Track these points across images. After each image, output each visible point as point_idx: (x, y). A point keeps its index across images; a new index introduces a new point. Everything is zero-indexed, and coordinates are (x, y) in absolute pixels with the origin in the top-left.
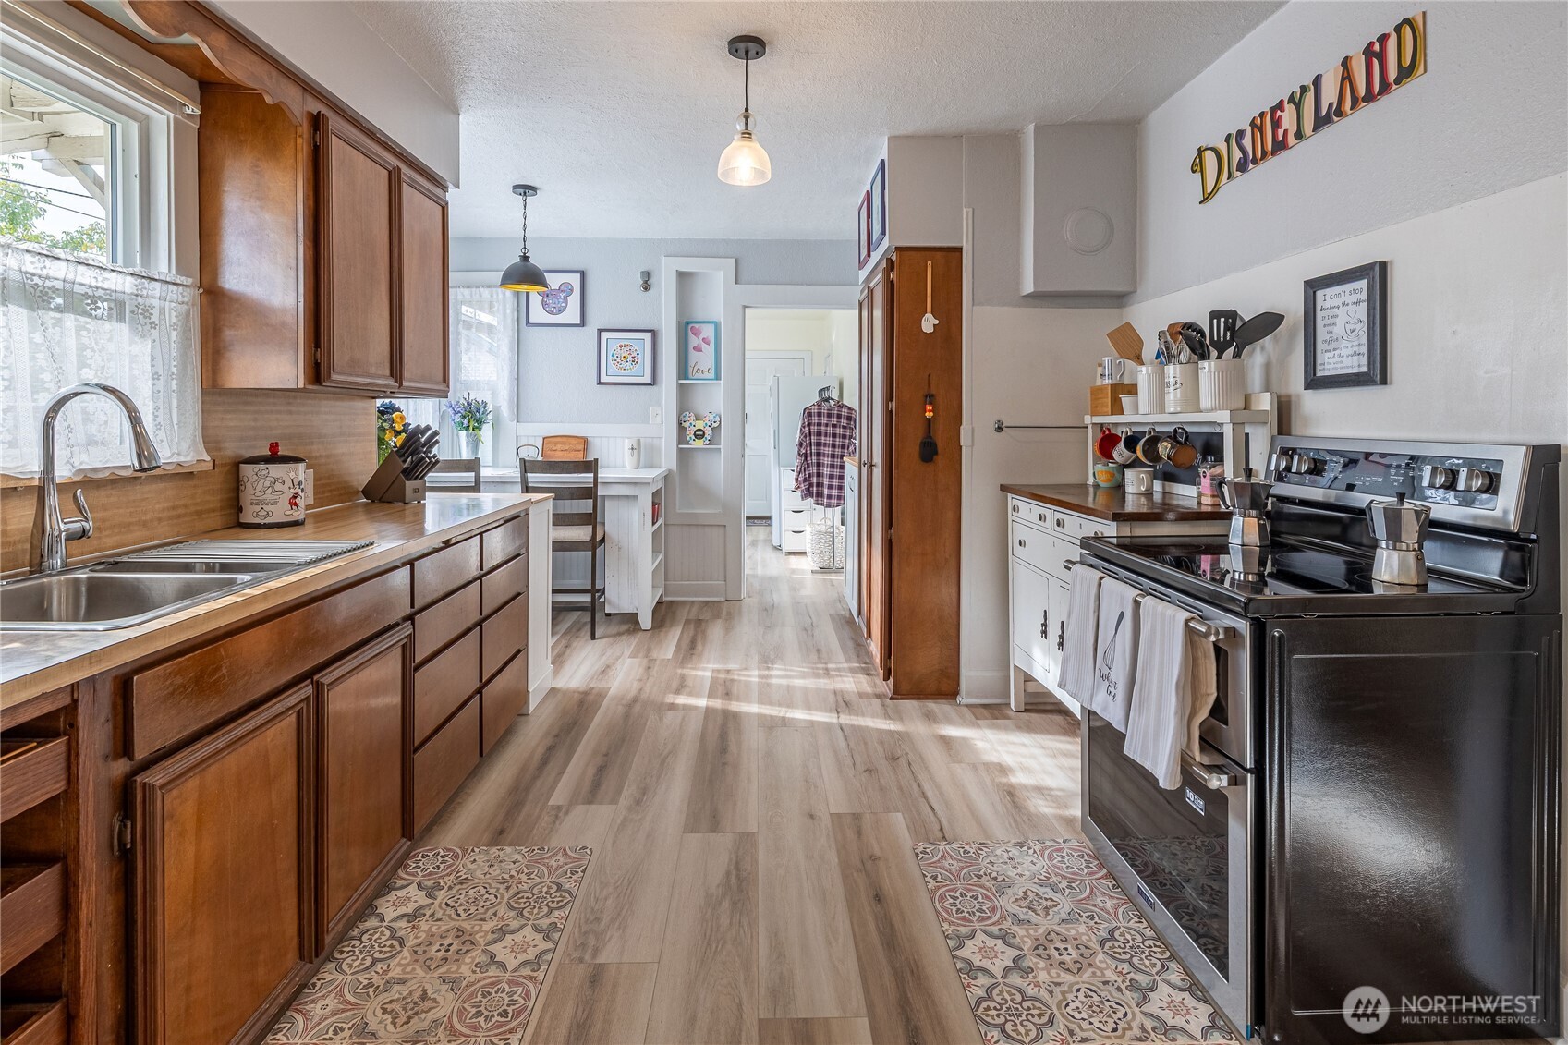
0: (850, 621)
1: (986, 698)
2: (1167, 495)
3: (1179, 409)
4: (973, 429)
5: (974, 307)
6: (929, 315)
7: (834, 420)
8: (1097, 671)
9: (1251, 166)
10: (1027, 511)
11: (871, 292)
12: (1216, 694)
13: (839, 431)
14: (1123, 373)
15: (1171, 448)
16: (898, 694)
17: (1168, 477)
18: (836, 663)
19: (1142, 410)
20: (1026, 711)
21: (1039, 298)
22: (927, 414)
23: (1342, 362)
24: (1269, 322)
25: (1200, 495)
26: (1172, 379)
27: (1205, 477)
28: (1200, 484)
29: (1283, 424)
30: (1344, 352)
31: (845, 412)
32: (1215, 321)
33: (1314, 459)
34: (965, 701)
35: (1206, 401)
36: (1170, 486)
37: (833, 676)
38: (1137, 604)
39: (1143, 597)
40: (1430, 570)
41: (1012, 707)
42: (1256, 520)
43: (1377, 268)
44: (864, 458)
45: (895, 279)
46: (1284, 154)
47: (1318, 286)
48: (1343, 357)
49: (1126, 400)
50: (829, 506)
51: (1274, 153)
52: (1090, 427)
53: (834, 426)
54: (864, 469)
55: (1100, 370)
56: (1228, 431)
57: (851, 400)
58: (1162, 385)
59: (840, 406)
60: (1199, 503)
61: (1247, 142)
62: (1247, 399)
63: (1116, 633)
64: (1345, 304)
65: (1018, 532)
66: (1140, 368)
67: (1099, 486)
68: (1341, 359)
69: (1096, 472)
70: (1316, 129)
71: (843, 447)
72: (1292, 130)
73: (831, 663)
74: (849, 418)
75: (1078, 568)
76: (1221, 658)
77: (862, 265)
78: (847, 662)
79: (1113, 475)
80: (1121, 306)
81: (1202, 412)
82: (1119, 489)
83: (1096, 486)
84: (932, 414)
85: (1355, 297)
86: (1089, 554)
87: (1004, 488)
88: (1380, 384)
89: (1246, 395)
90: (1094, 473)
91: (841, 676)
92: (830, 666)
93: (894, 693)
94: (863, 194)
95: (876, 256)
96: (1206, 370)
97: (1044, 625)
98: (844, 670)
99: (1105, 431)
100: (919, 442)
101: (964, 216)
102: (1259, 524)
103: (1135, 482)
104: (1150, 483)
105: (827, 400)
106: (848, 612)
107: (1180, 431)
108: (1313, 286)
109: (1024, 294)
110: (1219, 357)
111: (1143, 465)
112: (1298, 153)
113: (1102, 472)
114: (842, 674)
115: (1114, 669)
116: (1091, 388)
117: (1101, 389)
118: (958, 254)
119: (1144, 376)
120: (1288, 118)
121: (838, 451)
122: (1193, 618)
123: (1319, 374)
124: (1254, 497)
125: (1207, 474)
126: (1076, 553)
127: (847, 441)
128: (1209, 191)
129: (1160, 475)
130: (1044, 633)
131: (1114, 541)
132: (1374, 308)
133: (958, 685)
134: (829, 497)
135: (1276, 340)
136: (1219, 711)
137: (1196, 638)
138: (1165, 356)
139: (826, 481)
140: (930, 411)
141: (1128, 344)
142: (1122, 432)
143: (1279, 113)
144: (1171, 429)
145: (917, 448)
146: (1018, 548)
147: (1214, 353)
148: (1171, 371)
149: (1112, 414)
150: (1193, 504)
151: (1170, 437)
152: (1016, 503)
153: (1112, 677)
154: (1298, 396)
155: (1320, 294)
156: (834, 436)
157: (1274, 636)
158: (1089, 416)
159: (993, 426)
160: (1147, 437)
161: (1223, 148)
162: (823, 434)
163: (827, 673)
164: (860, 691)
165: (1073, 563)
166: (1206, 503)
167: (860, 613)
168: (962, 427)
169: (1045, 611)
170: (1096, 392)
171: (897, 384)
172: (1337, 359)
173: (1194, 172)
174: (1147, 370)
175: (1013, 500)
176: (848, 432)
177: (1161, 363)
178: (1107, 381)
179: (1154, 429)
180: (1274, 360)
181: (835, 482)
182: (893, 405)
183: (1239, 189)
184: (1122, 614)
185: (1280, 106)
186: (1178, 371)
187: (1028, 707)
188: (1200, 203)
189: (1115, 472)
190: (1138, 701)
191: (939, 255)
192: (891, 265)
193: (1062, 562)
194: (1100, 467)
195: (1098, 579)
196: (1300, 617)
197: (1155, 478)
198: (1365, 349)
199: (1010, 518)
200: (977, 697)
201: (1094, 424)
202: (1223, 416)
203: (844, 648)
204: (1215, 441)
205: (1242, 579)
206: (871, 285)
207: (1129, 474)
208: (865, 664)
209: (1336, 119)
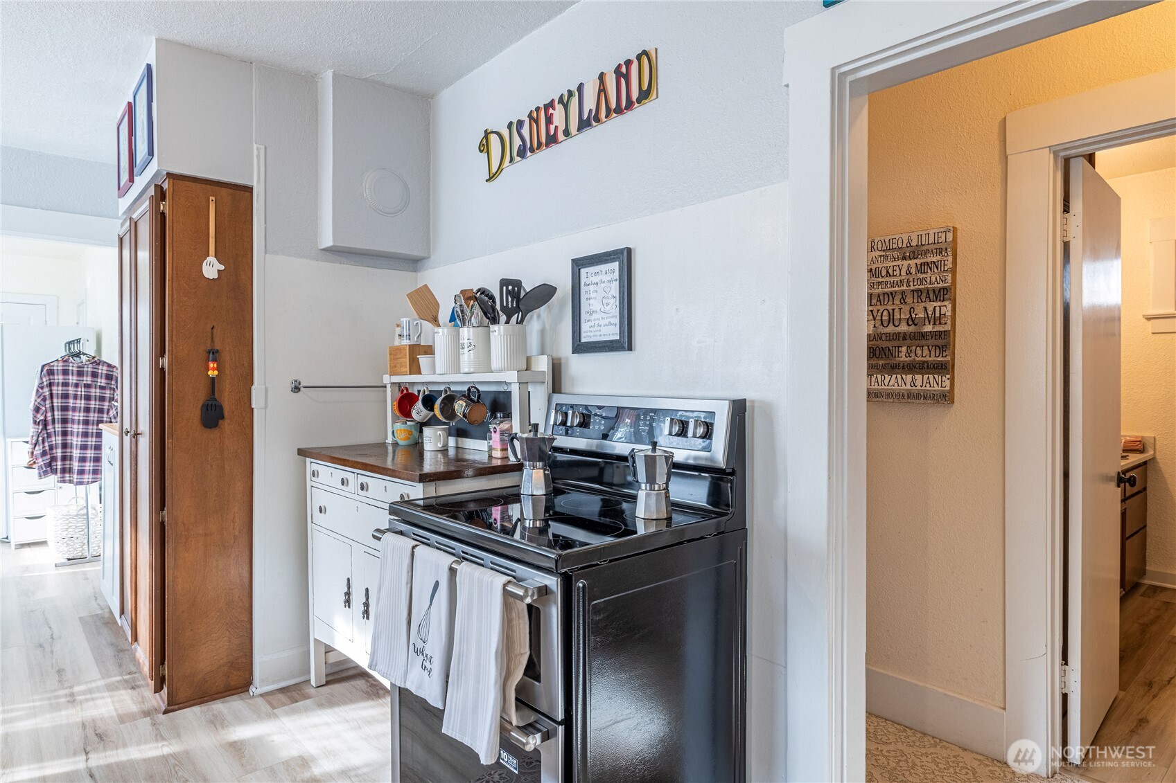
0: (109, 622)
1: (284, 680)
2: (460, 450)
3: (472, 370)
4: (266, 390)
5: (267, 255)
6: (211, 259)
7: (88, 380)
8: (411, 647)
9: (529, 154)
10: (328, 474)
11: (135, 225)
12: (529, 653)
13: (95, 392)
14: (420, 335)
15: (466, 406)
16: (173, 705)
17: (461, 433)
18: (86, 683)
19: (438, 371)
20: (328, 683)
21: (337, 253)
22: (210, 373)
23: (600, 331)
24: (545, 293)
25: (491, 449)
26: (466, 341)
27: (495, 432)
28: (490, 439)
29: (556, 383)
30: (602, 322)
31: (102, 370)
32: (505, 288)
33: (583, 414)
34: (259, 691)
35: (496, 362)
36: (462, 441)
37: (81, 702)
38: (453, 571)
39: (459, 563)
40: (674, 504)
41: (313, 683)
42: (542, 471)
43: (625, 254)
44: (127, 426)
45: (167, 212)
46: (554, 148)
47: (582, 265)
48: (601, 326)
49: (423, 360)
50: (81, 483)
51: (547, 145)
52: (389, 387)
53: (87, 386)
54: (127, 439)
55: (398, 331)
56: (515, 390)
57: (110, 355)
58: (457, 346)
59: (96, 362)
60: (490, 457)
61: (525, 131)
62: (528, 360)
63: (431, 604)
64: (602, 282)
65: (318, 497)
66: (437, 329)
67: (397, 444)
68: (599, 328)
69: (396, 431)
70: (580, 129)
71: (101, 411)
72: (562, 128)
73: (79, 684)
74: (109, 377)
75: (389, 537)
76: (533, 616)
77: (122, 192)
78: (103, 678)
79: (410, 433)
80: (415, 270)
81: (493, 372)
82: (416, 448)
83: (395, 445)
84: (216, 373)
85: (608, 277)
86: (397, 520)
87: (302, 453)
88: (628, 350)
89: (527, 358)
90: (393, 432)
91: (93, 699)
92: (76, 689)
93: (169, 704)
94: (123, 107)
95: (141, 181)
96: (496, 334)
97: (348, 594)
98: (98, 689)
99: (403, 391)
100: (200, 406)
101: (255, 152)
102: (545, 474)
103: (433, 439)
104: (446, 439)
105: (78, 355)
106: (107, 610)
107: (472, 390)
108: (579, 264)
109: (322, 247)
110: (507, 322)
111: (439, 422)
112: (565, 147)
113: (401, 430)
114: (94, 696)
115: (429, 642)
116: (390, 348)
117: (399, 349)
118: (247, 194)
119: (441, 337)
120: (558, 114)
121: (93, 416)
122: (509, 582)
123: (583, 340)
124: (540, 451)
125: (497, 428)
126: (384, 520)
127: (107, 404)
128: (494, 170)
129: (453, 431)
130: (348, 602)
131: (421, 503)
132: (624, 287)
133: (251, 673)
134: (81, 472)
135: (550, 309)
136: (533, 670)
137: (511, 600)
138: (458, 318)
139: (76, 453)
140: (214, 369)
141: (425, 305)
142: (420, 390)
143: (551, 111)
144: (465, 388)
145: (198, 412)
146: (318, 517)
147: (503, 318)
148: (466, 333)
149: (410, 374)
150: (484, 458)
151: (464, 396)
152: (315, 467)
153: (428, 651)
154: (567, 359)
155: (583, 271)
156: (88, 398)
157: (579, 587)
158: (388, 376)
159: (289, 387)
160: (443, 396)
161: (506, 133)
162: (71, 396)
163: (72, 700)
164: (120, 712)
165: (383, 532)
166: (496, 456)
167: (122, 612)
168: (253, 388)
169: (348, 579)
170: (395, 352)
171: (171, 336)
172: (596, 328)
173: (481, 151)
174: (443, 332)
175: (312, 465)
176: (108, 393)
177: (456, 325)
178: (405, 342)
179: (449, 388)
180: (548, 327)
181: (90, 453)
182: (165, 362)
183: (519, 172)
184: (437, 584)
185: (551, 105)
186: (471, 333)
187: (330, 678)
188: (487, 181)
189: (413, 430)
190: (456, 673)
191: (224, 191)
192: (161, 194)
193: (371, 532)
194: (398, 426)
195: (411, 548)
196: (597, 565)
197: (450, 434)
198: (617, 321)
199: (309, 484)
200: (273, 683)
201: (392, 384)
202: (512, 377)
203: (99, 660)
204: (502, 399)
205: (531, 526)
206: (134, 216)
207: (427, 431)
208: (129, 674)
209: (594, 124)
